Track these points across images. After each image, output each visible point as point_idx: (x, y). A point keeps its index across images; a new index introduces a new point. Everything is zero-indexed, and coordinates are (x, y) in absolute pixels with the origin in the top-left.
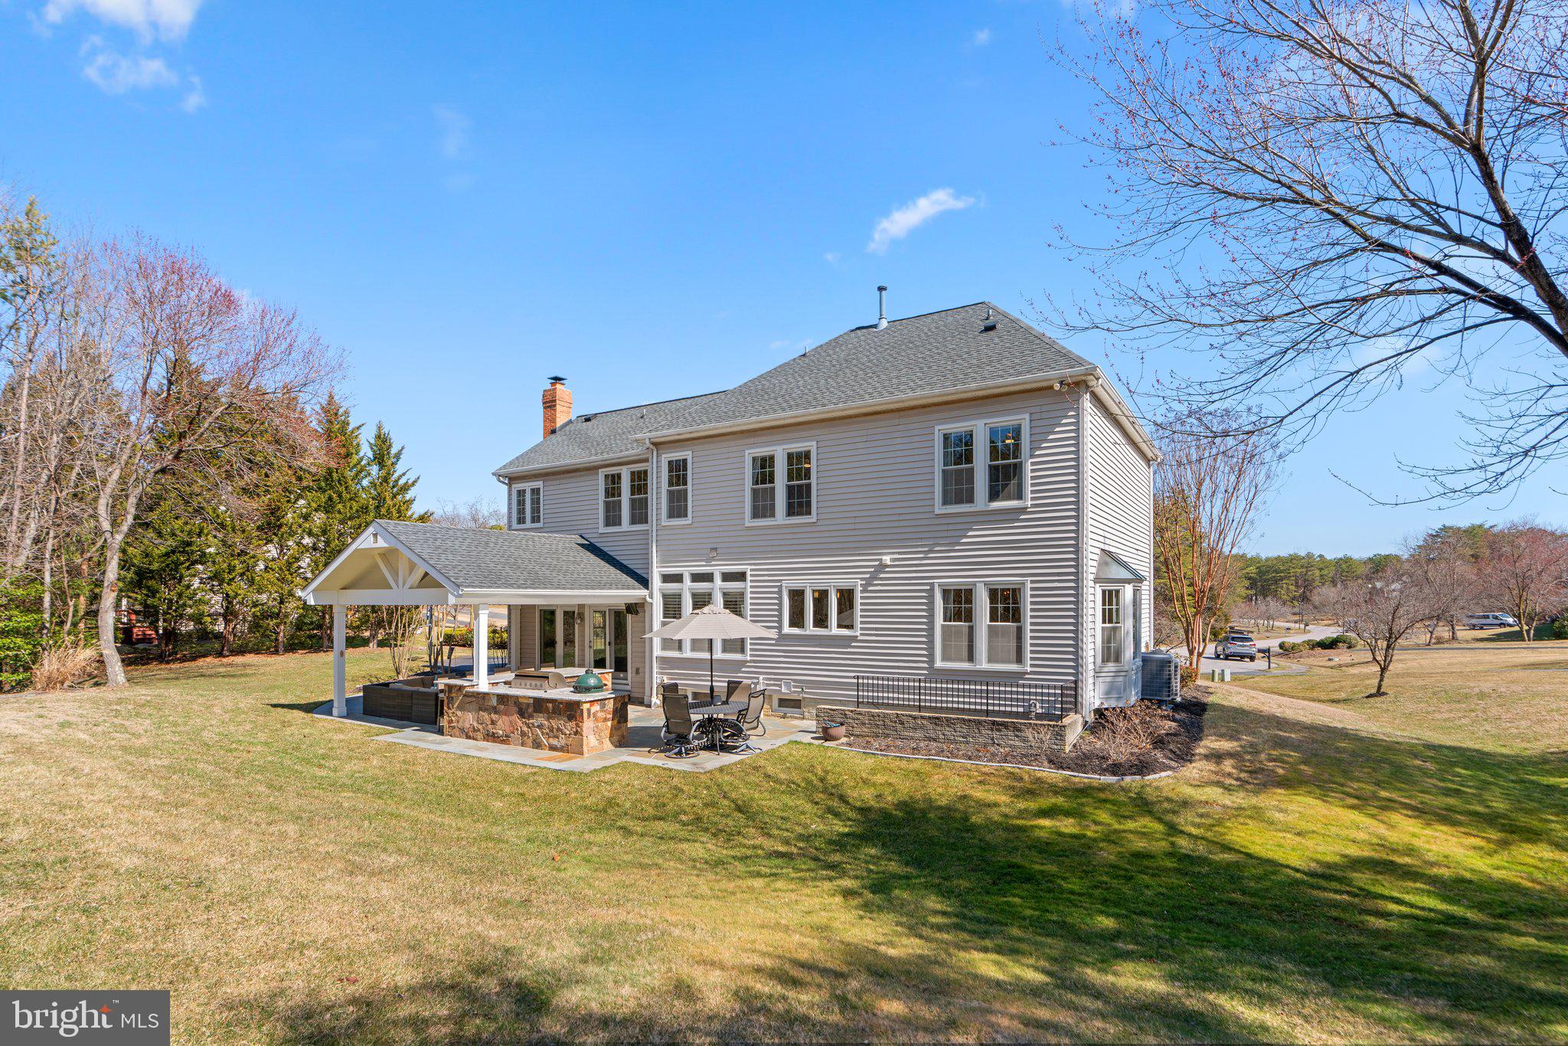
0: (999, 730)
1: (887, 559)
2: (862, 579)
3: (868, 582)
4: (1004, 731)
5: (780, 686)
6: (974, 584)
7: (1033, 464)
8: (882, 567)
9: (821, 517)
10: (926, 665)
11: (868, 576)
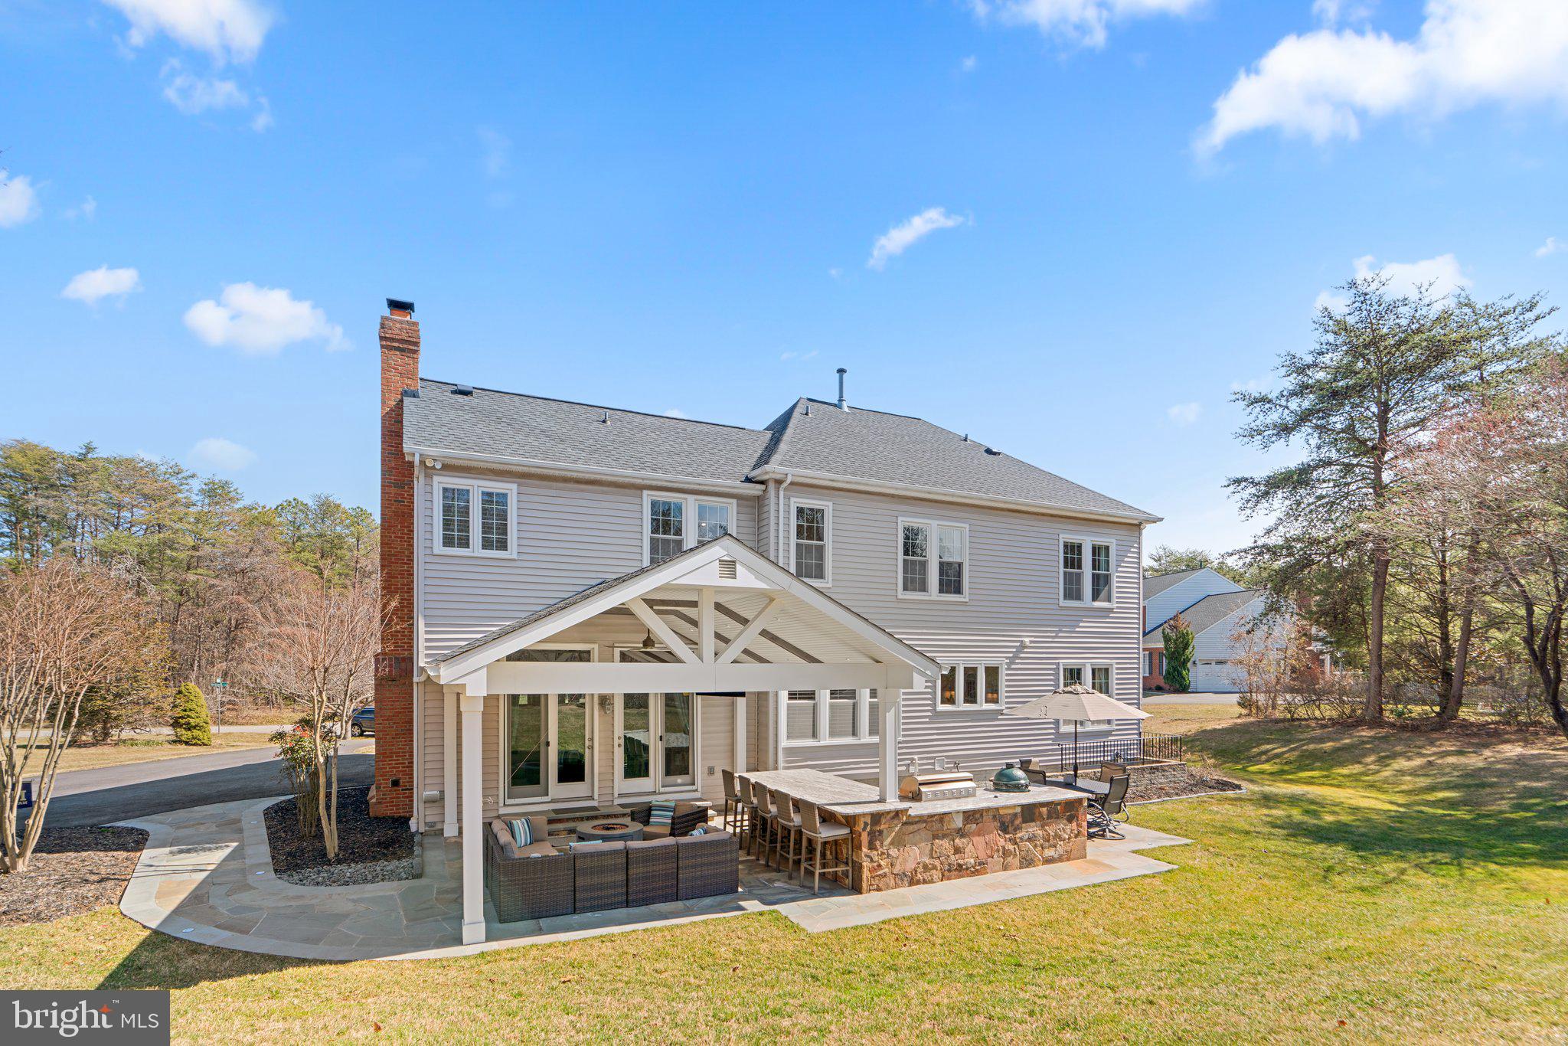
0: (1154, 773)
1: (1027, 640)
2: (1007, 658)
3: (1012, 660)
4: (1157, 773)
5: (934, 764)
6: (1084, 664)
7: (1118, 577)
8: (1023, 646)
9: (972, 597)
10: (1053, 731)
11: (1011, 655)
